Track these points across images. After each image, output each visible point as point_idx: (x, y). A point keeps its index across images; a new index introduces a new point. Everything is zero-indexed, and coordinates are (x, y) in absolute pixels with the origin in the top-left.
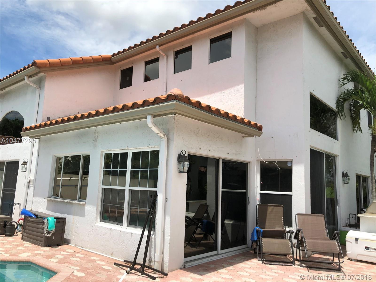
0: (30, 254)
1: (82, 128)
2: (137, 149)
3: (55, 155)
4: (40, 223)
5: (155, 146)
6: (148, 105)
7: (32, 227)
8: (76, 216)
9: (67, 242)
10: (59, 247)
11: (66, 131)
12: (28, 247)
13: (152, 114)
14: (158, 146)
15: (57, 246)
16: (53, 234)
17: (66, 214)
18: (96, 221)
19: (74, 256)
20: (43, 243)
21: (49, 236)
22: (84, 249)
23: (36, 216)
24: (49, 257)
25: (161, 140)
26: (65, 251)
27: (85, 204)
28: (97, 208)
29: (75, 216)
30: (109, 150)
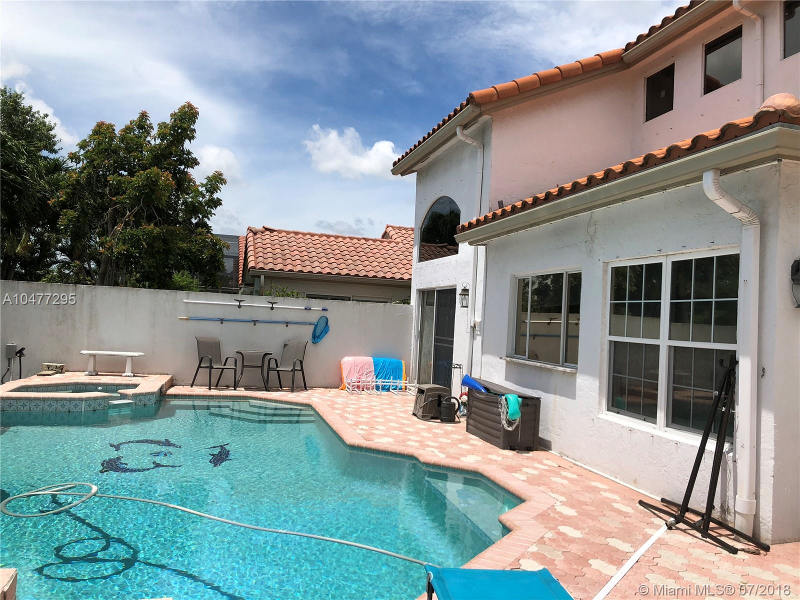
0: (479, 458)
1: (562, 217)
2: (682, 253)
3: (515, 275)
4: (493, 404)
5: (728, 245)
6: (706, 148)
7: (482, 410)
8: (561, 395)
9: (544, 446)
10: (531, 454)
11: (531, 226)
12: (476, 445)
13: (716, 167)
14: (736, 245)
15: (528, 450)
16: (517, 427)
17: (541, 390)
18: (599, 409)
19: (558, 474)
20: (501, 441)
21: (510, 429)
22: (577, 463)
23: (487, 389)
24: (511, 469)
25: (744, 228)
26: (541, 462)
27: (575, 374)
28: (600, 382)
29: (558, 396)
30: (620, 260)
